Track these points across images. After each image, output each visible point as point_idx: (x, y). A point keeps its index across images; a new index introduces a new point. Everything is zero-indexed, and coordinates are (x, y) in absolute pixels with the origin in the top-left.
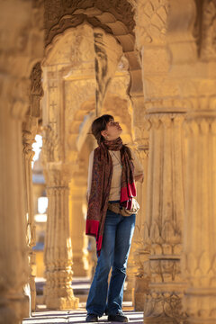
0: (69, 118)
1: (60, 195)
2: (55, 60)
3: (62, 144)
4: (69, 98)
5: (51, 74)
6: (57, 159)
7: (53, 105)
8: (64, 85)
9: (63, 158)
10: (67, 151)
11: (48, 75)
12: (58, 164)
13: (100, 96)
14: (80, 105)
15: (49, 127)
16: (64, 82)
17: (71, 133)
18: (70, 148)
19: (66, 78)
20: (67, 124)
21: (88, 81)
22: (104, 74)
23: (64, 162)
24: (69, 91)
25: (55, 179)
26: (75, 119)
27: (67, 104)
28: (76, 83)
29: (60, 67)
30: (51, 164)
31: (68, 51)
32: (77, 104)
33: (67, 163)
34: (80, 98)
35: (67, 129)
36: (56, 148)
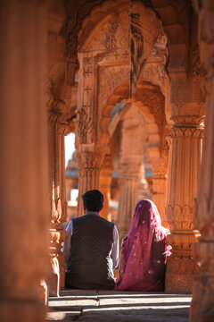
0: (103, 102)
1: (91, 176)
2: (91, 47)
3: (95, 127)
4: (102, 83)
5: (87, 60)
6: (89, 141)
7: (88, 89)
8: (98, 71)
9: (95, 140)
10: (99, 134)
11: (84, 61)
12: (91, 146)
13: (135, 77)
14: (113, 89)
15: (83, 110)
16: (99, 67)
17: (103, 117)
18: (102, 132)
19: (100, 63)
20: (100, 108)
21: (122, 67)
22: (139, 55)
23: (96, 144)
24: (102, 77)
25: (87, 160)
26: (108, 104)
27: (101, 89)
28: (110, 68)
29: (95, 54)
30: (84, 146)
31: (104, 38)
32: (110, 89)
33: (99, 145)
34: (114, 83)
35: (100, 113)
36: (89, 131)
